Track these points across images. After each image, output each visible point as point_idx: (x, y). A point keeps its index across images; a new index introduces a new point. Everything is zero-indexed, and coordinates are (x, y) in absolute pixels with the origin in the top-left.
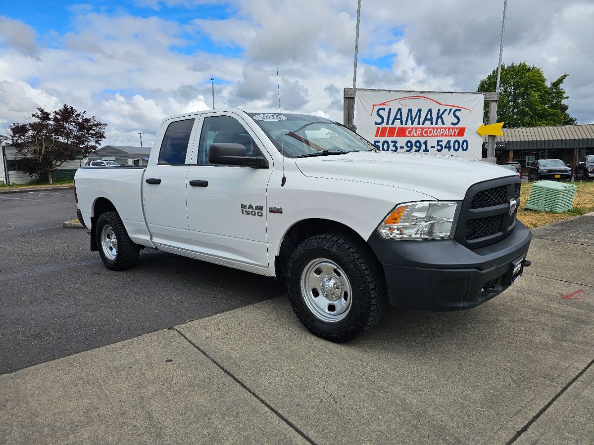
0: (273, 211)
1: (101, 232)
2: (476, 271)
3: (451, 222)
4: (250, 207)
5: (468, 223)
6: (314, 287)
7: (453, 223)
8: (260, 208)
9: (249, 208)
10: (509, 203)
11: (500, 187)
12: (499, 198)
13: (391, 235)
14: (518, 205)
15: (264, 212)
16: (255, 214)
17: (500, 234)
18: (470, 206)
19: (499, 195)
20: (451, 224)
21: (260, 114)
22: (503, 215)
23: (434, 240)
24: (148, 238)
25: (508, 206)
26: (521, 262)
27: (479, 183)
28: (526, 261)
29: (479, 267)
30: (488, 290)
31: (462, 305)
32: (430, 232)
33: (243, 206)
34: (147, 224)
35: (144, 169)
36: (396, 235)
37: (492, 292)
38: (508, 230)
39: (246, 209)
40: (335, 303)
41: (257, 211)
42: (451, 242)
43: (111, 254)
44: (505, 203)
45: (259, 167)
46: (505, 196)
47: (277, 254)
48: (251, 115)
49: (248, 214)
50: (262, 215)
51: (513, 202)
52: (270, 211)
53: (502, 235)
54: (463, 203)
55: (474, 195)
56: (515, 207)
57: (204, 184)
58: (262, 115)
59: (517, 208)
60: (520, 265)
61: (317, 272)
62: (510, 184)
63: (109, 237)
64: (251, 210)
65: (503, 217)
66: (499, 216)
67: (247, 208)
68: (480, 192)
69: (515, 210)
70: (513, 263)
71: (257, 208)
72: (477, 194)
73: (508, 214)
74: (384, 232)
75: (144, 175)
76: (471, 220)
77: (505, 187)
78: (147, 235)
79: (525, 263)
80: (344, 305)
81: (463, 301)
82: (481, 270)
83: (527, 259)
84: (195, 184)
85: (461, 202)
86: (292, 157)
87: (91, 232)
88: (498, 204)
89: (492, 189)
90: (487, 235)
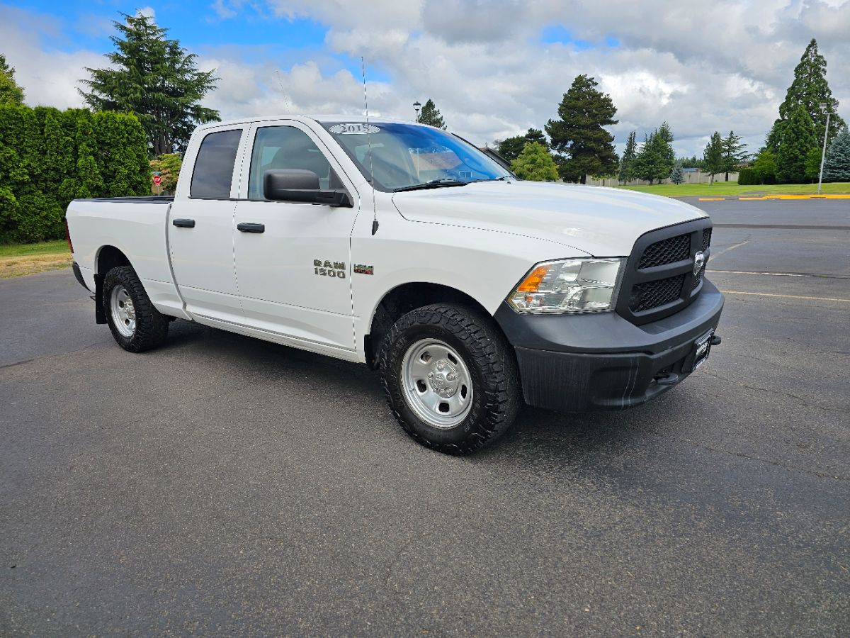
0: (360, 270)
1: (109, 298)
2: (645, 357)
3: (611, 287)
4: (327, 264)
5: (635, 289)
6: (420, 378)
7: (615, 288)
8: (342, 266)
9: (325, 266)
10: (694, 258)
11: (682, 236)
12: (679, 251)
13: (527, 307)
14: (706, 259)
15: (347, 271)
16: (334, 275)
17: (680, 301)
18: (639, 264)
19: (680, 248)
20: (612, 290)
21: (339, 124)
22: (685, 275)
23: (586, 313)
24: (179, 306)
25: (692, 262)
26: (708, 340)
27: (652, 231)
28: (715, 338)
29: (648, 350)
30: (659, 381)
31: (623, 402)
32: (582, 302)
33: (317, 263)
34: (177, 285)
35: (169, 204)
36: (535, 307)
37: (666, 385)
38: (691, 296)
39: (322, 268)
40: (449, 400)
41: (336, 270)
42: (610, 317)
43: (127, 329)
44: (688, 258)
45: (338, 205)
46: (689, 248)
47: (367, 332)
48: (326, 126)
49: (325, 274)
50: (344, 277)
51: (699, 257)
52: (356, 271)
53: (682, 303)
54: (628, 260)
55: (644, 249)
56: (702, 263)
57: (259, 229)
58: (342, 125)
59: (704, 265)
60: (706, 344)
61: (424, 358)
62: (696, 231)
63: (122, 305)
64: (328, 268)
65: (684, 278)
66: (680, 276)
67: (323, 264)
68: (654, 244)
69: (702, 268)
70: (696, 343)
71: (336, 265)
72: (650, 247)
73: (691, 273)
74: (517, 302)
75: (171, 213)
76: (639, 285)
77: (689, 235)
78: (179, 301)
79: (713, 341)
80: (462, 404)
81: (626, 397)
82: (651, 353)
83: (716, 334)
84: (245, 229)
85: (627, 259)
86: (387, 191)
87: (96, 296)
88: (678, 260)
89: (669, 240)
90: (662, 304)
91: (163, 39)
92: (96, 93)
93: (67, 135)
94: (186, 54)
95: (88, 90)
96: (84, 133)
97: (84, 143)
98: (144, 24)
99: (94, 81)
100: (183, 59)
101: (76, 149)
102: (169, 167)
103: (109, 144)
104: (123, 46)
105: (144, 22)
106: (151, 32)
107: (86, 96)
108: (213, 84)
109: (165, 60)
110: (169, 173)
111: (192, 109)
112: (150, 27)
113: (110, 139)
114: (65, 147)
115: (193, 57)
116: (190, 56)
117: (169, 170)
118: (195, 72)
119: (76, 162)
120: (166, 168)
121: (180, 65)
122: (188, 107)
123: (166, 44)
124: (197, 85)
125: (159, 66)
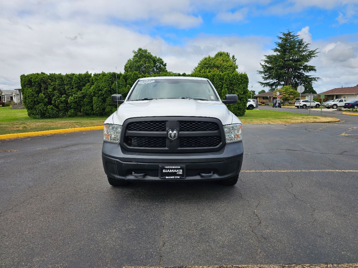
17: (165, 149)
70: (160, 166)
91: (296, 40)
92: (266, 64)
93: (220, 82)
94: (305, 44)
95: (263, 63)
96: (226, 81)
97: (225, 84)
98: (290, 35)
99: (266, 60)
100: (303, 46)
101: (222, 86)
102: (285, 91)
103: (234, 84)
104: (279, 45)
105: (290, 34)
106: (292, 38)
107: (262, 65)
108: (316, 55)
109: (295, 48)
110: (284, 93)
111: (303, 66)
112: (292, 36)
113: (234, 83)
114: (219, 86)
115: (308, 45)
116: (307, 45)
117: (285, 92)
118: (308, 51)
119: (221, 91)
120: (284, 91)
121: (302, 49)
122: (301, 66)
123: (298, 41)
124: (308, 56)
125: (292, 51)
